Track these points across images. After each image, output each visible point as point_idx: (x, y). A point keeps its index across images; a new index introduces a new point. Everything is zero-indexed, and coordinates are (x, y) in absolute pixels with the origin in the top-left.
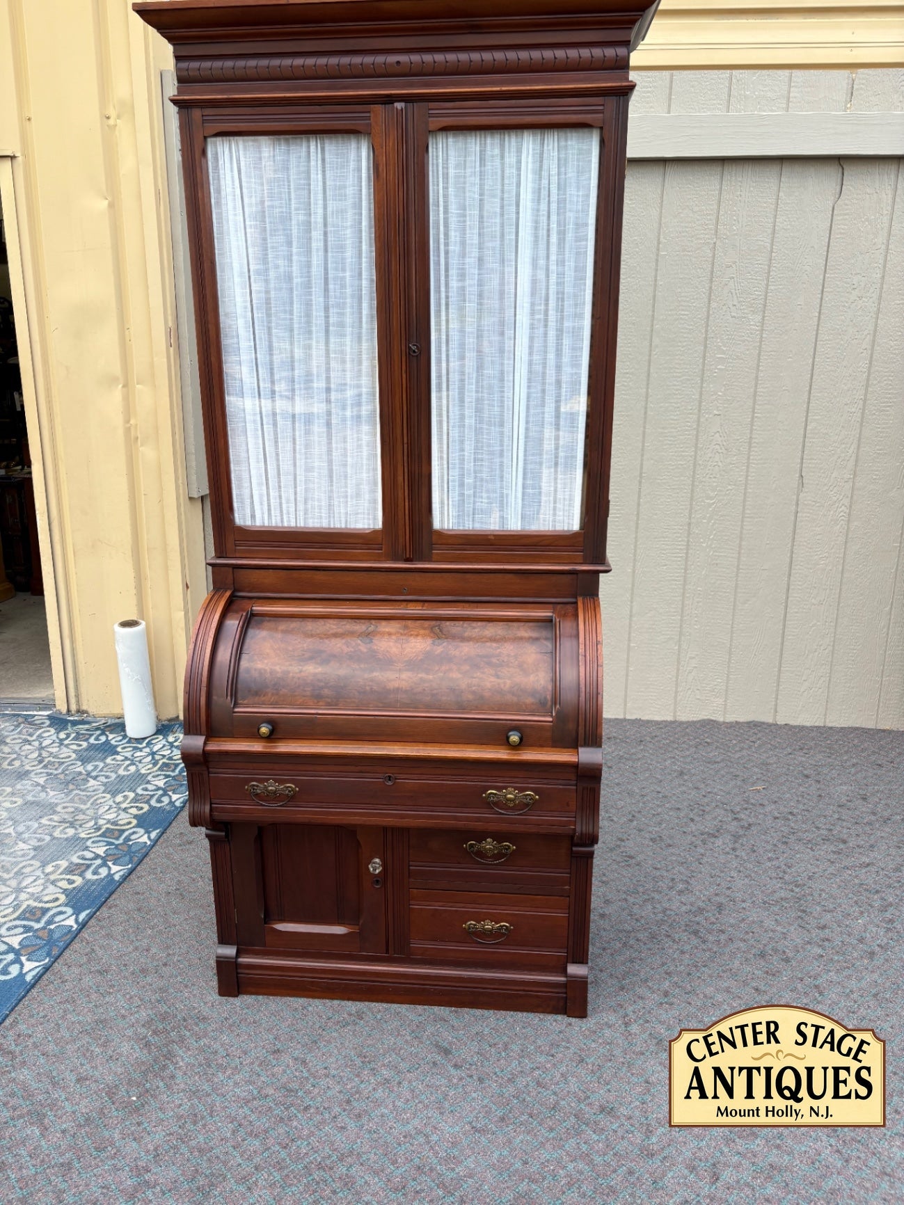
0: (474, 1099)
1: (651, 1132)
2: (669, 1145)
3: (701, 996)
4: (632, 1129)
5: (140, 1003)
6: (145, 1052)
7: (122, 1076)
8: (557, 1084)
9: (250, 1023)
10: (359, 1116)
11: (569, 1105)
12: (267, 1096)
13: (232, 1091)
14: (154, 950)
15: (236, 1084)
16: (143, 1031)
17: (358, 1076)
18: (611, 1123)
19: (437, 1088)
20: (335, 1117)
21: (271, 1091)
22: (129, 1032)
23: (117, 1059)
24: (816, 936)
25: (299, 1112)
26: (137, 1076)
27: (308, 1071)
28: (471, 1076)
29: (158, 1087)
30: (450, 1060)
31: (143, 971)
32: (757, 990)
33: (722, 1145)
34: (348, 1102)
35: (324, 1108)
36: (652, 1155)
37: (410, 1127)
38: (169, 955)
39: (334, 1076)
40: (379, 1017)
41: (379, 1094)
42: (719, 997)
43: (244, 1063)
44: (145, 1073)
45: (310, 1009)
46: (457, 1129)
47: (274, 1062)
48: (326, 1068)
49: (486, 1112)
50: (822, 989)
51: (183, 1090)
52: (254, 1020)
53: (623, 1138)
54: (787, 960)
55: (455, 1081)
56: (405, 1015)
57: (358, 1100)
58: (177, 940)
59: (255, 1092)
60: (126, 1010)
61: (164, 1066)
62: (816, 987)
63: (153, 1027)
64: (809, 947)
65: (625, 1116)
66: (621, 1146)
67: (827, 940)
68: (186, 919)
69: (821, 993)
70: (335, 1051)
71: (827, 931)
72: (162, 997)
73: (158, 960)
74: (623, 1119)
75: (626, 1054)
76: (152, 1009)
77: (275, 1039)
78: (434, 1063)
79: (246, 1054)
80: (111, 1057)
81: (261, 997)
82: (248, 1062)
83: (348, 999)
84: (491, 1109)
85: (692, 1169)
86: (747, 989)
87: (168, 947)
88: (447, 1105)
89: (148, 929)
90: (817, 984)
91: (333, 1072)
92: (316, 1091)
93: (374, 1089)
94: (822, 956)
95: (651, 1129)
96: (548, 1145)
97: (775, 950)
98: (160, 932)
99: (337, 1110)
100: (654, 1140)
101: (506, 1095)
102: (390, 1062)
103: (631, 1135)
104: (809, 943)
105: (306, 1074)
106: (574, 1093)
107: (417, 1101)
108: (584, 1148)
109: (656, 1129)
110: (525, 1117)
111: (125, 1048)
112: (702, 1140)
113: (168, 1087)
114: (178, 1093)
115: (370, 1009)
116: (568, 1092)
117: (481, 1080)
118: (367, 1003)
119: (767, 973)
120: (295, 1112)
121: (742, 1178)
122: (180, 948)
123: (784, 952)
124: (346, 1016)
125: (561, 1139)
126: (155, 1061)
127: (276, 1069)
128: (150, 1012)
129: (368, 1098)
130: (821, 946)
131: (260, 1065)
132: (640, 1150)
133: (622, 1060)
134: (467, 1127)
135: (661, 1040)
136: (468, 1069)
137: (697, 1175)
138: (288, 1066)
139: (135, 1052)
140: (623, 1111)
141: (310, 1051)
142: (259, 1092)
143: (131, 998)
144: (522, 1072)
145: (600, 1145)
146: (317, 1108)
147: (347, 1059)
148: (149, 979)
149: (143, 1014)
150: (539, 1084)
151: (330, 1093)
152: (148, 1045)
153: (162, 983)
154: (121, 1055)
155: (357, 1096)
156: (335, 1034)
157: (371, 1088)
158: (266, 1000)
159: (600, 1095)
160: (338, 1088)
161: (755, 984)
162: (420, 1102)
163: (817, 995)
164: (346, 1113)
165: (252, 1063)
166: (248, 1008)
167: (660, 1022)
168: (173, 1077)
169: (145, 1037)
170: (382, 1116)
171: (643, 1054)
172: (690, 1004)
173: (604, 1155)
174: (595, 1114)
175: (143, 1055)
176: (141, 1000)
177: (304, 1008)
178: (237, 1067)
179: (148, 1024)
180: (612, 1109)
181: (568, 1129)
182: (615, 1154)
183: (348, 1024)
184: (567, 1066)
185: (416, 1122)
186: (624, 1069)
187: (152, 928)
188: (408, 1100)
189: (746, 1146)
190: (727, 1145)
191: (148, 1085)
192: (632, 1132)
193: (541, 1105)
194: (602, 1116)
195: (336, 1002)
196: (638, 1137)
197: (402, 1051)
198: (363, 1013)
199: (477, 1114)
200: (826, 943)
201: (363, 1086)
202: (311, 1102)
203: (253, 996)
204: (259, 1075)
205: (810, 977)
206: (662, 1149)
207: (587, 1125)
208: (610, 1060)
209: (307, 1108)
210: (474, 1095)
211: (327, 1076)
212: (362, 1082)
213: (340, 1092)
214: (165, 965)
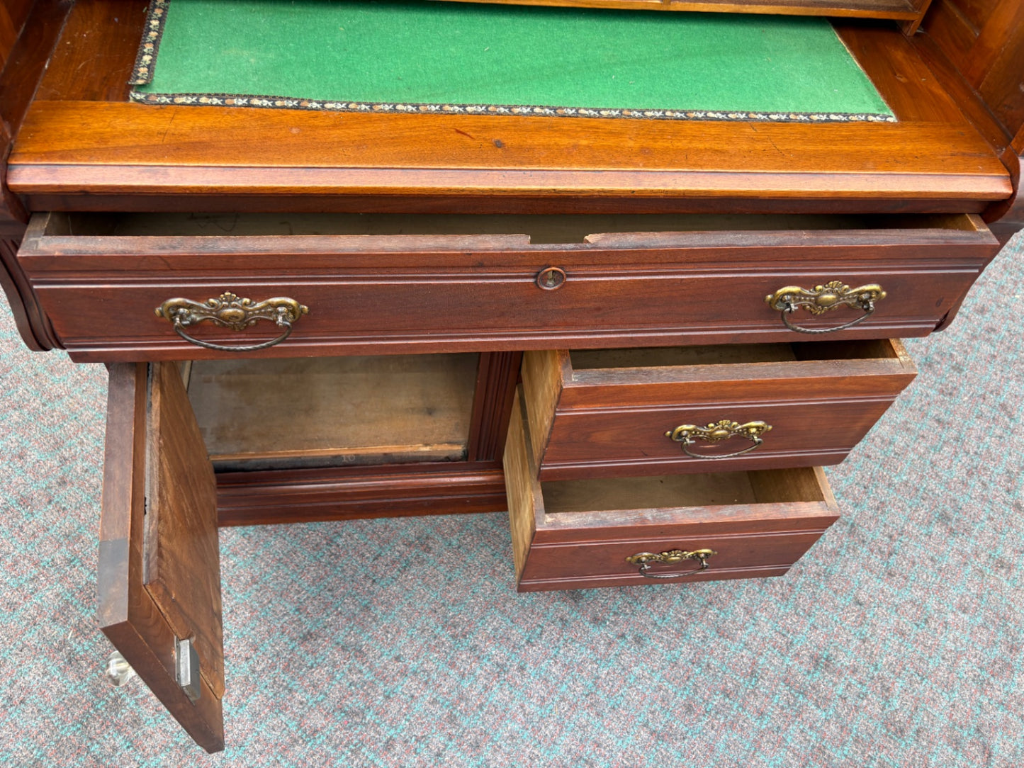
0: (637, 678)
1: (888, 690)
2: (916, 708)
3: (878, 440)
4: (864, 690)
5: (35, 572)
6: (71, 676)
7: (42, 738)
8: (743, 627)
9: (247, 584)
10: (476, 746)
11: (771, 663)
12: (316, 731)
13: (252, 730)
14: (33, 456)
15: (255, 714)
16: (57, 631)
17: (453, 665)
18: (835, 684)
19: (580, 667)
20: (439, 755)
21: (317, 720)
22: (32, 638)
23: (22, 702)
24: (979, 325)
25: (378, 755)
26: (68, 732)
27: (371, 668)
28: (623, 636)
29: (115, 749)
30: (583, 611)
31: (24, 501)
32: (939, 421)
33: (978, 694)
34: (452, 719)
35: (417, 740)
36: (902, 731)
37: (560, 751)
38: (64, 460)
39: (415, 673)
40: (454, 542)
41: (496, 695)
42: (900, 441)
43: (259, 669)
44: (83, 722)
45: (340, 541)
46: (630, 739)
47: (309, 660)
48: (397, 659)
49: (663, 701)
50: (1009, 409)
51: (164, 747)
52: (252, 578)
53: (857, 709)
54: (958, 368)
55: (602, 649)
56: (495, 534)
57: (467, 714)
58: (70, 427)
59: (293, 726)
60: (13, 590)
61: (115, 700)
62: (1003, 407)
63: (73, 621)
64: (975, 343)
65: (847, 668)
66: (859, 723)
67: (994, 330)
68: (77, 382)
69: (1011, 417)
70: (405, 623)
71: (987, 315)
72: (73, 552)
73: (46, 476)
74: (847, 673)
75: (817, 557)
76: (60, 580)
77: (298, 610)
78: (562, 619)
79: (256, 650)
80: (10, 699)
81: (252, 528)
82: (263, 665)
83: (399, 516)
84: (666, 691)
85: (956, 744)
86: (927, 421)
87: (58, 445)
88: (601, 695)
89: (11, 411)
90: (1002, 402)
91: (413, 665)
92: (394, 707)
93: (486, 688)
94: (994, 357)
95: (888, 685)
96: (766, 746)
97: (941, 354)
98: (35, 413)
99: (438, 739)
100: (896, 704)
101: (681, 662)
102: (496, 630)
103: (865, 702)
104: (974, 337)
105: (368, 677)
106: (771, 640)
107: (557, 699)
108: (813, 736)
109: (893, 683)
110: (718, 699)
111: (32, 675)
112: (953, 691)
113: (133, 744)
114: (155, 755)
115: (438, 529)
116: (764, 639)
117: (638, 640)
118: (428, 518)
119: (942, 392)
120: (371, 756)
121: (1018, 746)
122: (82, 443)
123: (951, 355)
124: (402, 548)
125: (779, 728)
126: (95, 694)
127: (316, 675)
128: (58, 588)
129: (481, 707)
130: (988, 340)
131: (286, 669)
132: (885, 725)
133: (814, 569)
134: (644, 734)
135: (852, 525)
136: (615, 623)
137: (965, 754)
138: (334, 665)
139: (52, 679)
140: (844, 660)
141: (364, 627)
142: (299, 726)
143: (16, 563)
144: (690, 614)
145: (832, 727)
146: (406, 742)
147: (426, 634)
148: (39, 517)
149: (49, 595)
150: (721, 633)
151: (418, 707)
152: (72, 660)
153: (66, 523)
154: (26, 689)
155: (463, 704)
156: (395, 588)
157: (480, 687)
158: (263, 535)
159: (806, 639)
160: (428, 695)
161: (933, 413)
162: (563, 699)
163: (1007, 419)
164: (454, 743)
165: (273, 667)
166: (236, 555)
167: (842, 494)
168: (136, 722)
169: (64, 643)
170: (512, 737)
171: (837, 554)
172: (869, 457)
173: (843, 745)
174: (809, 672)
175: (69, 684)
176: (36, 564)
177: (330, 542)
178: (247, 678)
179: (61, 615)
180: (827, 660)
181: (782, 708)
182: (856, 741)
183: (410, 563)
184: (748, 592)
185: (565, 739)
186: (823, 586)
187: (18, 407)
188: (543, 700)
189: (1006, 689)
190: (983, 691)
191: (95, 748)
192: (866, 695)
193: (734, 671)
194: (818, 674)
195: (379, 522)
196: (874, 704)
197: (509, 605)
198: (427, 538)
199: (651, 704)
200: (993, 336)
201: (466, 684)
202: (392, 732)
203: (238, 529)
204: (290, 691)
205: (992, 392)
206: (910, 717)
207: (804, 694)
208: (801, 572)
209: (389, 745)
210: (637, 670)
211: (404, 673)
212: (463, 675)
213: (434, 702)
214: (63, 483)
